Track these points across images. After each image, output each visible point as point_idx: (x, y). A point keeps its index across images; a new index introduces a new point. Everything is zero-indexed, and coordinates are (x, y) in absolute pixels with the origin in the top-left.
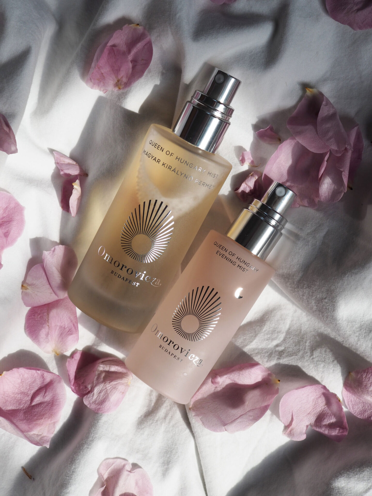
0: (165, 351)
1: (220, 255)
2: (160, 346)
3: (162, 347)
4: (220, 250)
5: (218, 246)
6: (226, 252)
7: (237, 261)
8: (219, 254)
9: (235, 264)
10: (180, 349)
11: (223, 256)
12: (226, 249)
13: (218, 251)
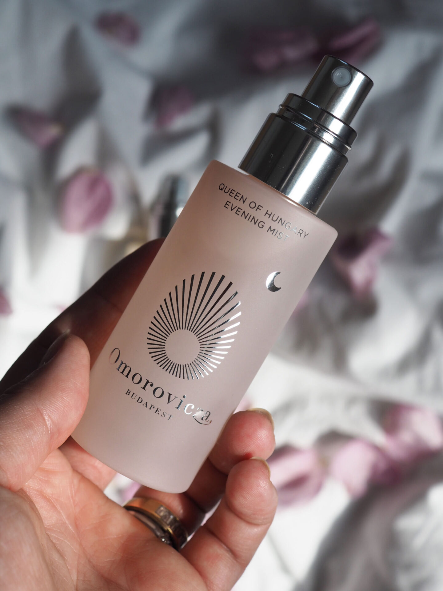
0: (137, 401)
1: (232, 210)
2: (128, 392)
3: (131, 394)
4: (232, 200)
5: (226, 191)
6: (244, 202)
7: (266, 219)
8: (230, 207)
9: (263, 226)
10: (166, 396)
11: (237, 210)
12: (242, 197)
13: (228, 201)
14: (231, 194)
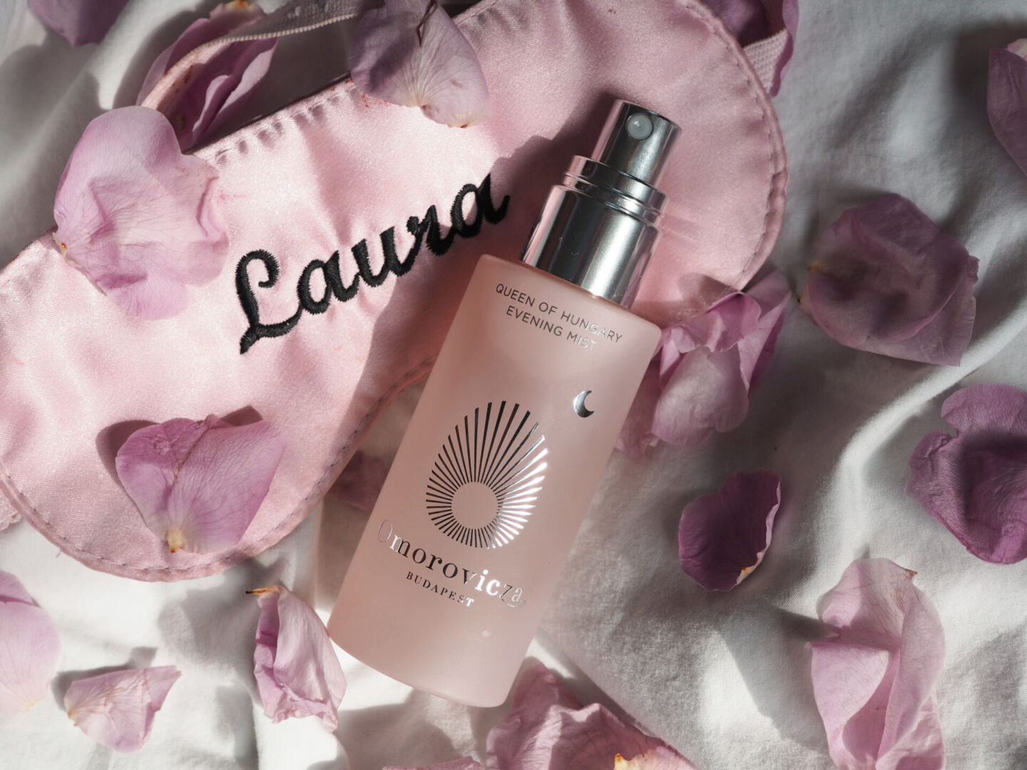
0: (424, 586)
1: (517, 317)
2: (410, 576)
3: (414, 578)
4: (516, 304)
5: (507, 293)
6: (531, 305)
7: (563, 323)
8: (514, 314)
9: (561, 333)
10: (461, 574)
11: (525, 317)
12: (529, 298)
13: (510, 307)
14: (514, 296)
